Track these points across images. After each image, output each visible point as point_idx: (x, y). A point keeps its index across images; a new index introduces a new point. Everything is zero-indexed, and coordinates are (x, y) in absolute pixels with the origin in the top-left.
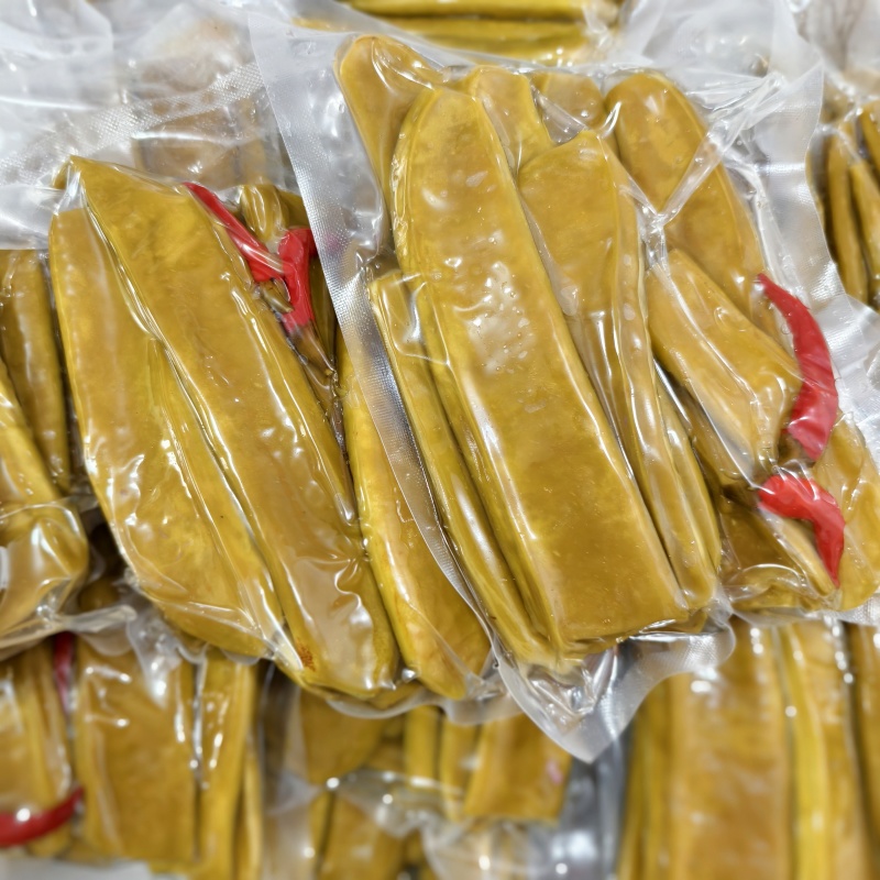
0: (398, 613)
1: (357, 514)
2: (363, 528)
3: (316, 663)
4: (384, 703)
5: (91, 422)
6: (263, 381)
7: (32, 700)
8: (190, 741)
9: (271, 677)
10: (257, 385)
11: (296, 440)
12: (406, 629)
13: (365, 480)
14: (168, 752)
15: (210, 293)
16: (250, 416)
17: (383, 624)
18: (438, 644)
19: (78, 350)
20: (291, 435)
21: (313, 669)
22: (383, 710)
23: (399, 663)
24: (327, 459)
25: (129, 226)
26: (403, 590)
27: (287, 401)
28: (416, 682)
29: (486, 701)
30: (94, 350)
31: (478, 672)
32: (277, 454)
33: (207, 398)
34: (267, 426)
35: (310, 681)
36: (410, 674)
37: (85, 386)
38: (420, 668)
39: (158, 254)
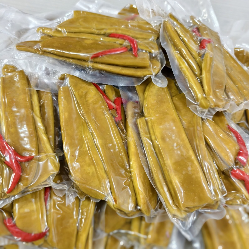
0: (138, 192)
1: (130, 168)
2: (131, 171)
3: (117, 202)
4: (131, 215)
5: (65, 138)
6: (110, 133)
7: (39, 204)
8: (77, 218)
9: (101, 204)
10: (108, 133)
12: (140, 196)
13: (132, 159)
14: (71, 221)
15: (99, 110)
16: (106, 139)
17: (134, 195)
18: (146, 201)
19: (64, 120)
20: (116, 146)
21: (116, 204)
22: (129, 217)
23: (137, 205)
25: (80, 92)
26: (140, 188)
27: (115, 138)
28: (140, 210)
29: (153, 217)
30: (69, 121)
31: (154, 209)
32: (112, 150)
33: (97, 135)
34: (110, 143)
35: (115, 207)
36: (139, 208)
37: (65, 129)
38: (142, 206)
39: (87, 100)
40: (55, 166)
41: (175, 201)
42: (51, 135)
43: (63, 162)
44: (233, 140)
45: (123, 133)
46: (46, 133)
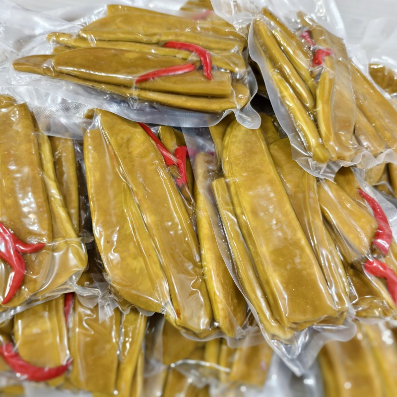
0: (215, 299)
1: (201, 260)
2: (203, 265)
3: (181, 317)
4: (203, 335)
5: (96, 213)
6: (168, 204)
7: (55, 320)
8: (117, 343)
9: (155, 319)
10: (165, 205)
11: (180, 227)
12: (217, 306)
13: (205, 246)
14: (108, 346)
15: (149, 168)
16: (162, 214)
17: (208, 303)
18: (228, 313)
19: (93, 184)
20: (177, 225)
22: (201, 339)
23: (213, 319)
24: (191, 236)
25: (119, 138)
26: (217, 293)
27: (177, 212)
28: (218, 328)
29: (240, 339)
30: (101, 185)
31: (241, 326)
32: (172, 232)
34: (169, 221)
35: (178, 324)
36: (216, 324)
37: (95, 199)
38: (221, 322)
39: (130, 151)
40: (80, 259)
41: (274, 312)
42: (72, 209)
43: (93, 252)
44: (368, 213)
45: (190, 204)
46: (64, 205)
